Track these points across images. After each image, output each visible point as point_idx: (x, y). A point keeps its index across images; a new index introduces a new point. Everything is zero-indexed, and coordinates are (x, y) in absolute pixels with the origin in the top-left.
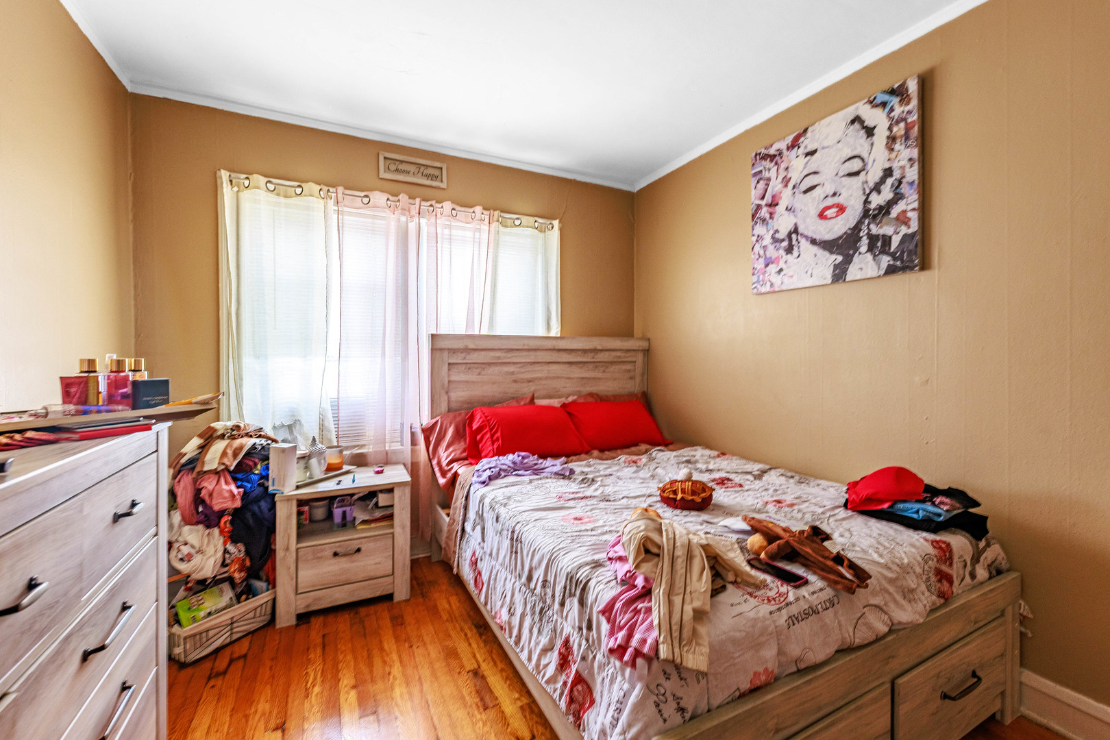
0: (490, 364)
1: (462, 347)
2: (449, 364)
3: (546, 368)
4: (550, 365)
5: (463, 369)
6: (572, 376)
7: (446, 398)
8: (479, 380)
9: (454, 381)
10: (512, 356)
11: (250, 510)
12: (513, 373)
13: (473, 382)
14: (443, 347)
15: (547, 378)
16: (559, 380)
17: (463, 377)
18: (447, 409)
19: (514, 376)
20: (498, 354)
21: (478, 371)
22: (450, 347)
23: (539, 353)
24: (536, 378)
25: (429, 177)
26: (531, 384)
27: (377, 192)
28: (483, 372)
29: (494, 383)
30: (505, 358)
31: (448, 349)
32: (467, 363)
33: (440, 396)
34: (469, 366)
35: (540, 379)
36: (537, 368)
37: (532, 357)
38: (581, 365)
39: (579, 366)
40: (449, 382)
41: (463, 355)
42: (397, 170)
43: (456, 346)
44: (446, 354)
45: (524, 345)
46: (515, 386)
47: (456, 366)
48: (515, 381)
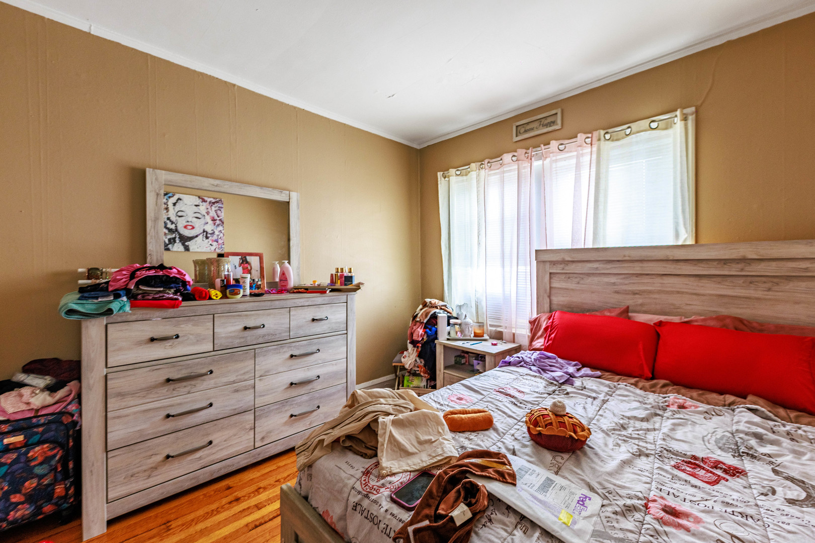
0: (588, 275)
1: (560, 260)
2: (550, 273)
3: (658, 280)
4: (664, 278)
5: (563, 277)
6: (702, 292)
7: (548, 301)
8: (578, 288)
9: (555, 288)
10: (612, 268)
11: (430, 345)
12: (614, 284)
13: (572, 290)
14: (544, 259)
15: (659, 292)
16: (679, 295)
17: (563, 285)
18: (549, 310)
19: (616, 287)
20: (595, 265)
21: (577, 280)
22: (549, 260)
23: (645, 265)
24: (644, 291)
25: (547, 125)
26: (637, 296)
27: (505, 155)
28: (582, 282)
29: (593, 292)
30: (604, 269)
31: (549, 261)
32: (566, 273)
33: (543, 299)
34: (568, 276)
35: (650, 292)
36: (646, 280)
37: (637, 268)
38: (719, 279)
39: (714, 279)
40: (551, 288)
41: (562, 266)
42: (526, 131)
43: (554, 259)
44: (548, 265)
45: (625, 256)
46: (617, 296)
47: (558, 275)
48: (617, 292)
